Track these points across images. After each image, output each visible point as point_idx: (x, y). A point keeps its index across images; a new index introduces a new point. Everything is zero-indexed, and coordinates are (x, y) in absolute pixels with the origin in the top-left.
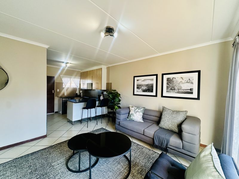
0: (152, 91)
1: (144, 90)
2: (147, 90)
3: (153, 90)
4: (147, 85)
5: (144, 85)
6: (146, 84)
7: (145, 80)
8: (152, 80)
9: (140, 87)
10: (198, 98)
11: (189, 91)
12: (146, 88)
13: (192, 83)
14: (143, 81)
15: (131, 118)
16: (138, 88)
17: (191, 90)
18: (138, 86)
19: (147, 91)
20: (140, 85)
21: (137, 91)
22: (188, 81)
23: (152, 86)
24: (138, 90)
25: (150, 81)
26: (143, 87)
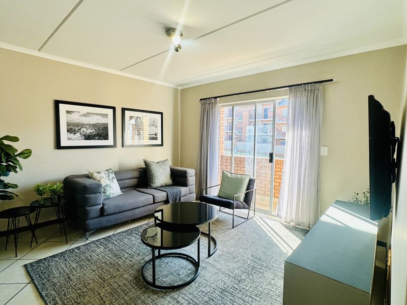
0: (106, 137)
1: (89, 136)
2: (95, 136)
3: (107, 135)
4: (94, 126)
5: (87, 125)
6: (93, 123)
7: (88, 113)
8: (106, 116)
9: (77, 129)
10: (162, 145)
11: (154, 136)
12: (91, 131)
13: (156, 127)
14: (85, 115)
15: (107, 193)
16: (69, 131)
17: (156, 135)
18: (70, 127)
19: (96, 138)
20: (77, 125)
21: (69, 139)
22: (153, 124)
23: (106, 128)
24: (72, 135)
25: (100, 117)
26: (85, 130)
